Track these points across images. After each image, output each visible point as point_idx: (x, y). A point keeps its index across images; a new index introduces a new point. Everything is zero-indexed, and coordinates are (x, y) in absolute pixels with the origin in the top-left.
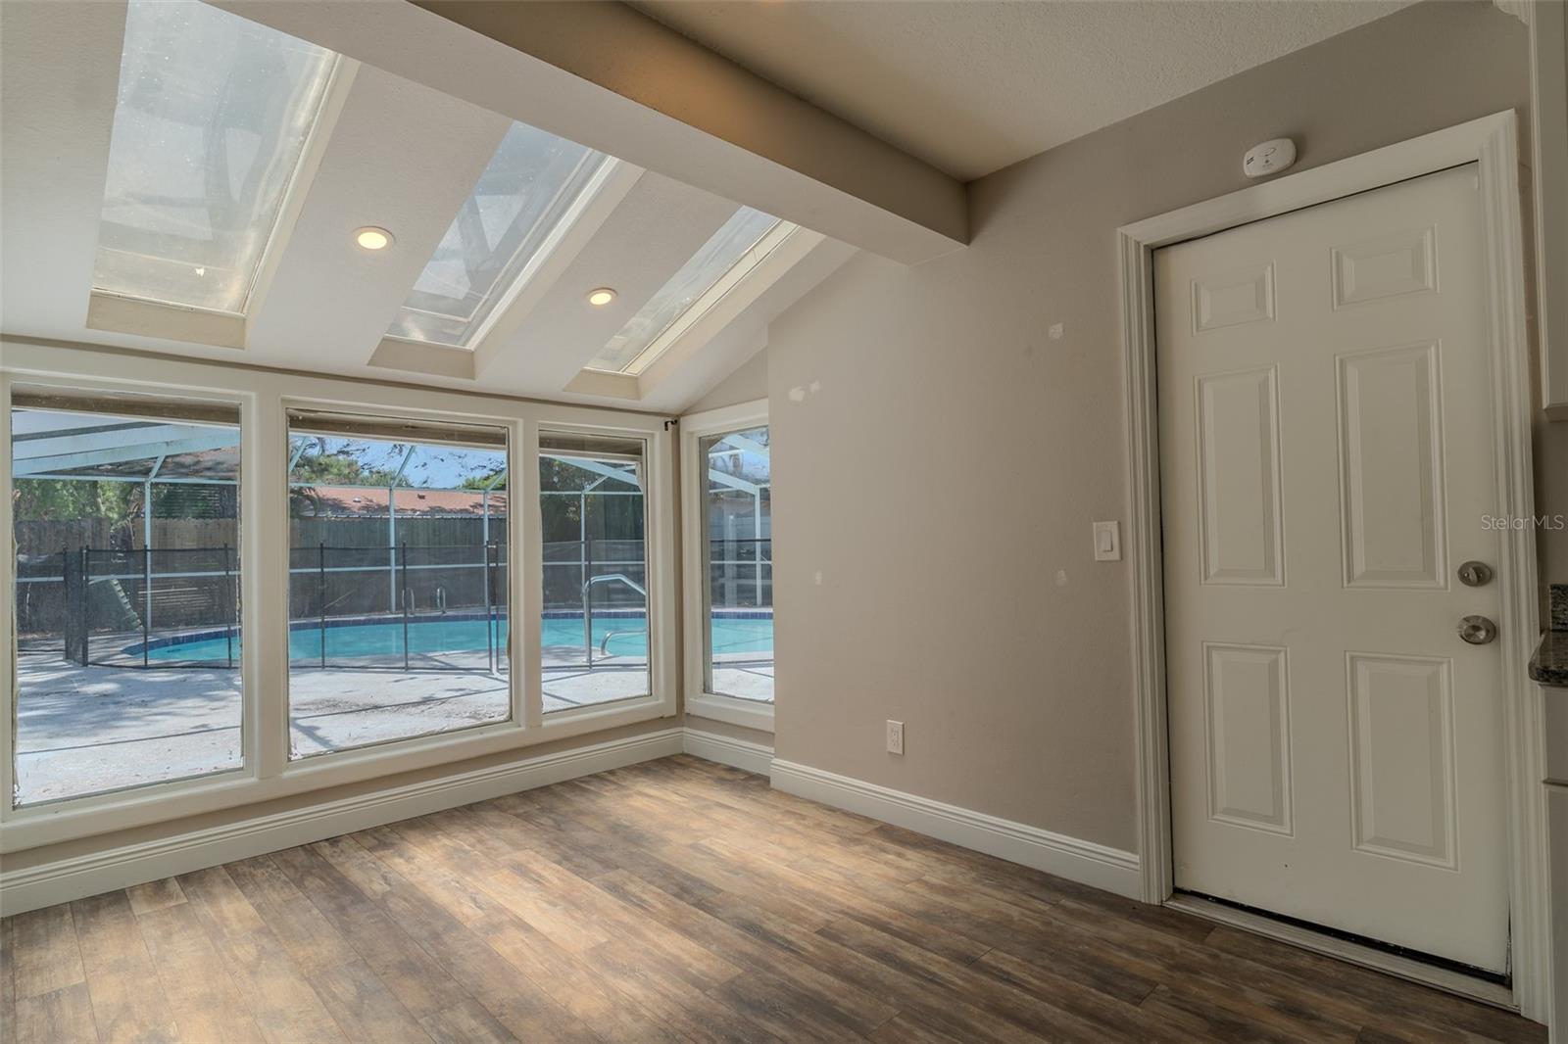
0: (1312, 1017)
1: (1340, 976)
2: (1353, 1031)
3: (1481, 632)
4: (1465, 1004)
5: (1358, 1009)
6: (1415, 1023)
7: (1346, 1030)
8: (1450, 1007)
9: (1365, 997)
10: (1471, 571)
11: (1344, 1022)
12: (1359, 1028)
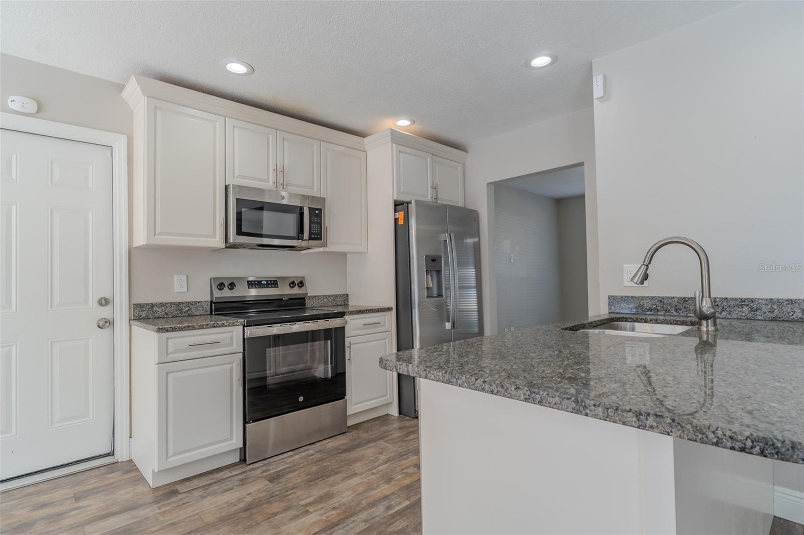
0: (51, 503)
1: (50, 485)
2: (71, 497)
3: (106, 324)
4: (101, 468)
5: (66, 490)
6: (89, 482)
7: (68, 499)
8: (96, 472)
9: (66, 486)
10: (103, 301)
11: (65, 497)
12: (72, 495)
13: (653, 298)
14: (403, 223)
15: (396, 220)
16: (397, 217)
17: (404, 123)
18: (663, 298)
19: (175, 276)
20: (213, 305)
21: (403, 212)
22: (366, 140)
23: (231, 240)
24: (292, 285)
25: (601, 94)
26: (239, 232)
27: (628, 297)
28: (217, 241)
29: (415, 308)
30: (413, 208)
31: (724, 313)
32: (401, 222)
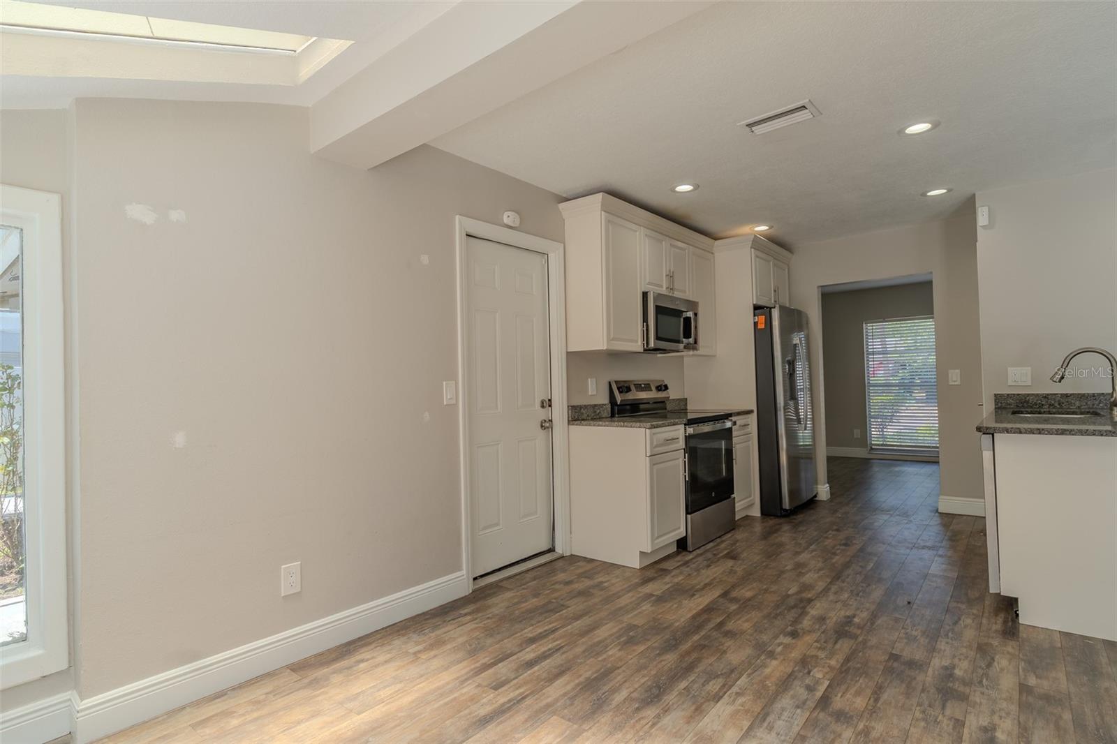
13: (1038, 394)
14: (763, 327)
15: (756, 324)
16: (756, 320)
17: (762, 228)
18: (1048, 395)
19: (589, 380)
20: (616, 408)
21: (764, 317)
22: (717, 242)
23: (652, 345)
24: (659, 388)
25: (986, 223)
26: (658, 338)
27: (1014, 394)
28: (638, 346)
29: (780, 410)
30: (776, 314)
31: (1101, 405)
32: (761, 326)
